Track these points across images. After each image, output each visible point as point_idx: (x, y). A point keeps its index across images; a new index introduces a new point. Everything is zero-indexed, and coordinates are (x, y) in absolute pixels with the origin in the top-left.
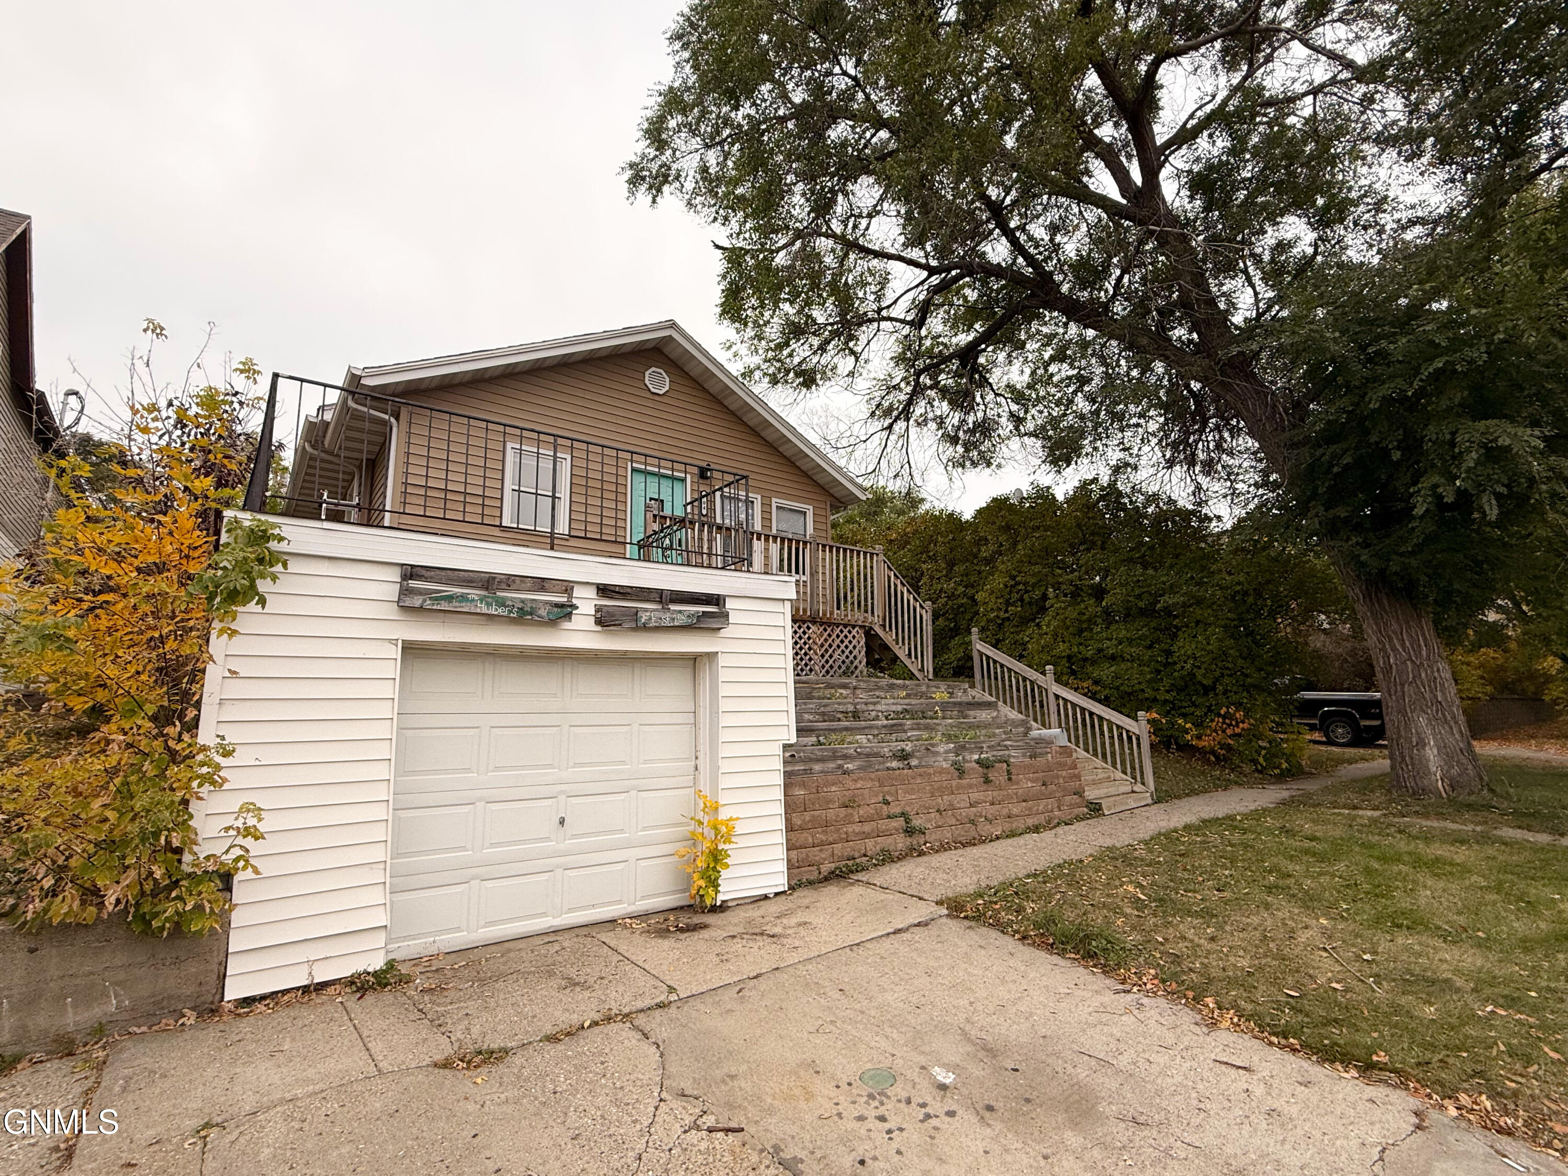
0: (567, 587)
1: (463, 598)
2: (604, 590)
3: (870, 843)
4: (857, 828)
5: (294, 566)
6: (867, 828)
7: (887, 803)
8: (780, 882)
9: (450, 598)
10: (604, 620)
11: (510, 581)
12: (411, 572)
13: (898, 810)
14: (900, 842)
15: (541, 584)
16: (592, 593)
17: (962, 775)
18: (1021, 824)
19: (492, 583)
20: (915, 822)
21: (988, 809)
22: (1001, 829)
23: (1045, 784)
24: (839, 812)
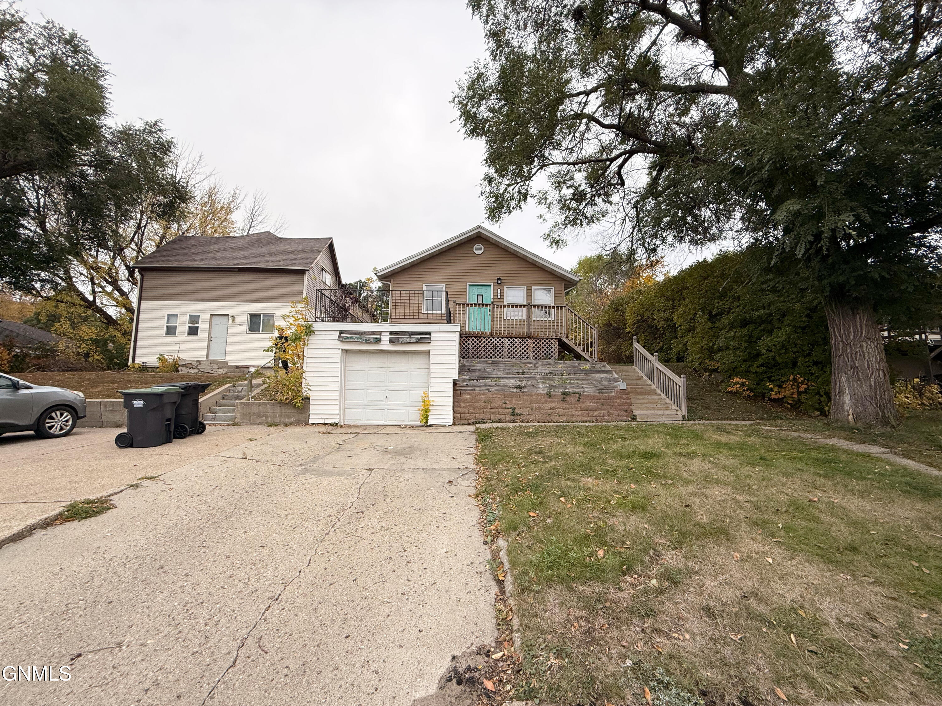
0: (380, 333)
1: (351, 338)
2: (391, 333)
3: (492, 416)
4: (488, 410)
5: (316, 333)
6: (493, 410)
7: (505, 403)
8: (451, 422)
9: (348, 338)
10: (391, 341)
11: (365, 333)
12: (341, 332)
13: (510, 406)
14: (508, 417)
15: (374, 333)
16: (388, 334)
17: (550, 397)
18: (579, 419)
19: (360, 333)
20: (517, 411)
21: (561, 411)
22: (565, 419)
23: (602, 405)
24: (483, 404)
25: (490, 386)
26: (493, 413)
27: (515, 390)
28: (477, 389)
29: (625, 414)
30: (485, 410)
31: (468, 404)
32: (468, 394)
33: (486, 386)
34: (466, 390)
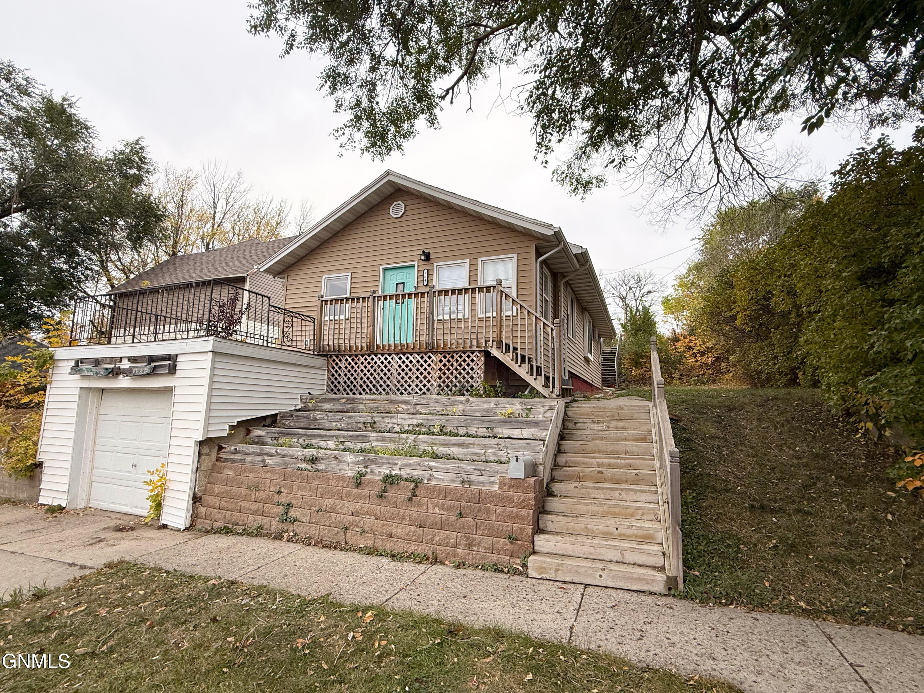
0: (120, 360)
1: (82, 370)
2: (129, 360)
4: (248, 505)
7: (280, 493)
9: (79, 370)
11: (103, 360)
13: (285, 500)
17: (358, 485)
18: (398, 547)
19: (97, 362)
20: (293, 513)
21: (369, 521)
22: (370, 544)
23: (461, 515)
24: (243, 491)
25: (268, 455)
26: (255, 513)
27: (304, 466)
28: (249, 459)
29: (510, 547)
30: (242, 504)
31: (223, 488)
32: (230, 468)
33: (261, 454)
34: (233, 461)
